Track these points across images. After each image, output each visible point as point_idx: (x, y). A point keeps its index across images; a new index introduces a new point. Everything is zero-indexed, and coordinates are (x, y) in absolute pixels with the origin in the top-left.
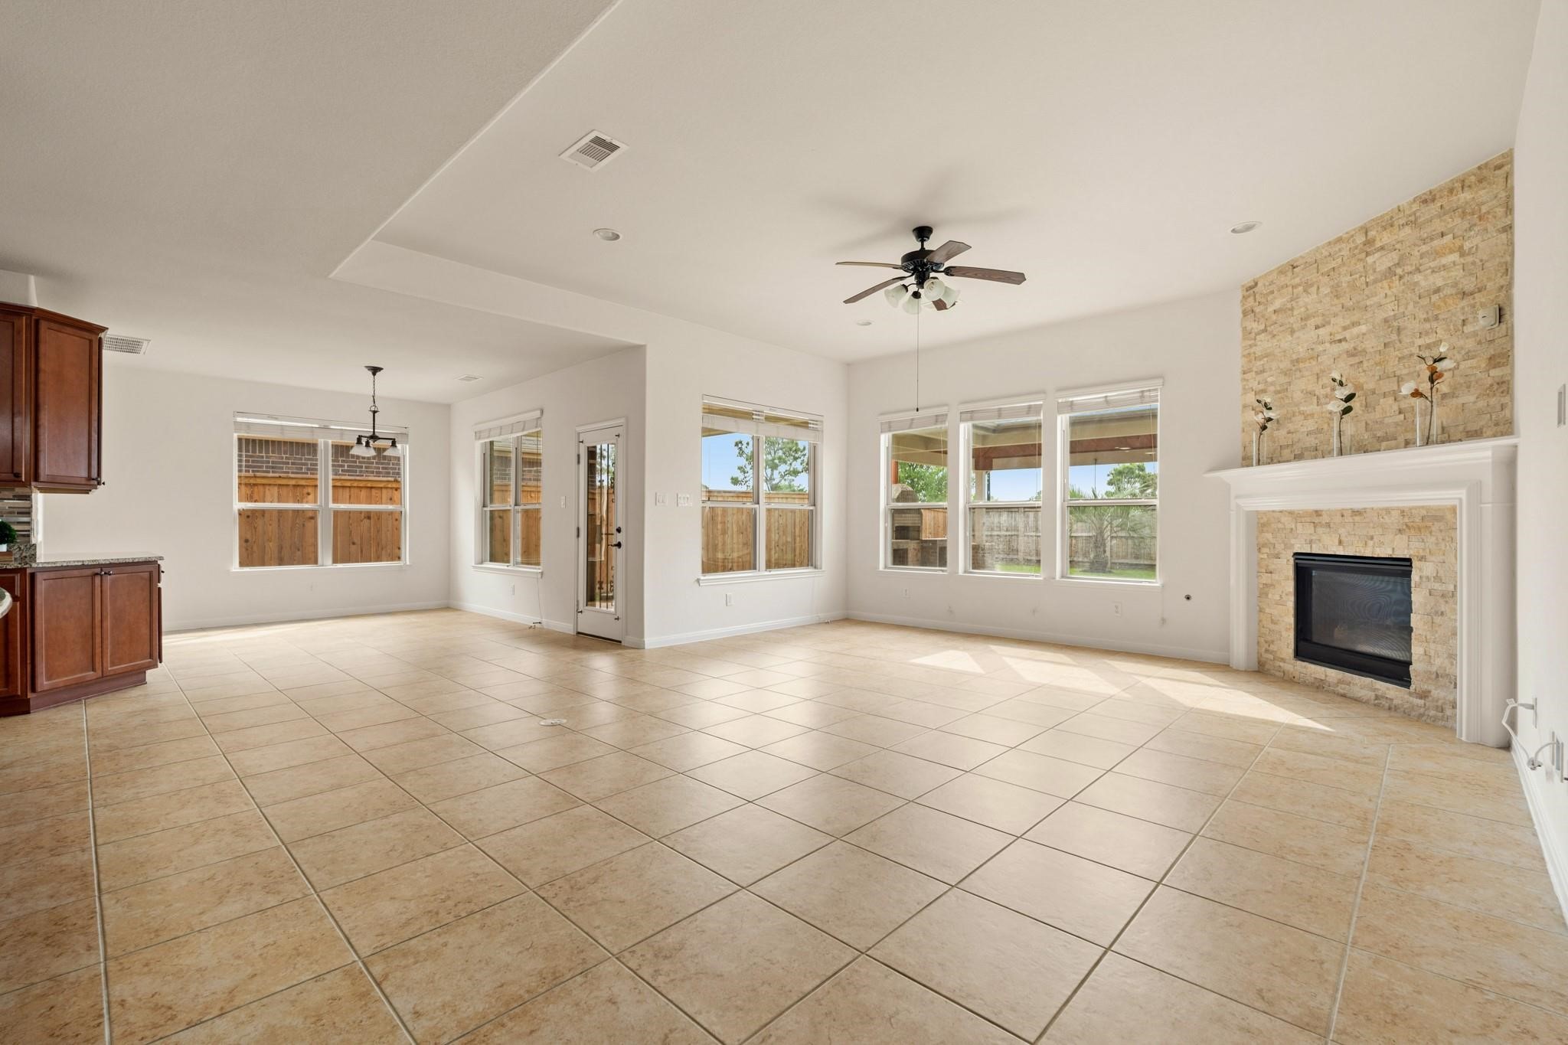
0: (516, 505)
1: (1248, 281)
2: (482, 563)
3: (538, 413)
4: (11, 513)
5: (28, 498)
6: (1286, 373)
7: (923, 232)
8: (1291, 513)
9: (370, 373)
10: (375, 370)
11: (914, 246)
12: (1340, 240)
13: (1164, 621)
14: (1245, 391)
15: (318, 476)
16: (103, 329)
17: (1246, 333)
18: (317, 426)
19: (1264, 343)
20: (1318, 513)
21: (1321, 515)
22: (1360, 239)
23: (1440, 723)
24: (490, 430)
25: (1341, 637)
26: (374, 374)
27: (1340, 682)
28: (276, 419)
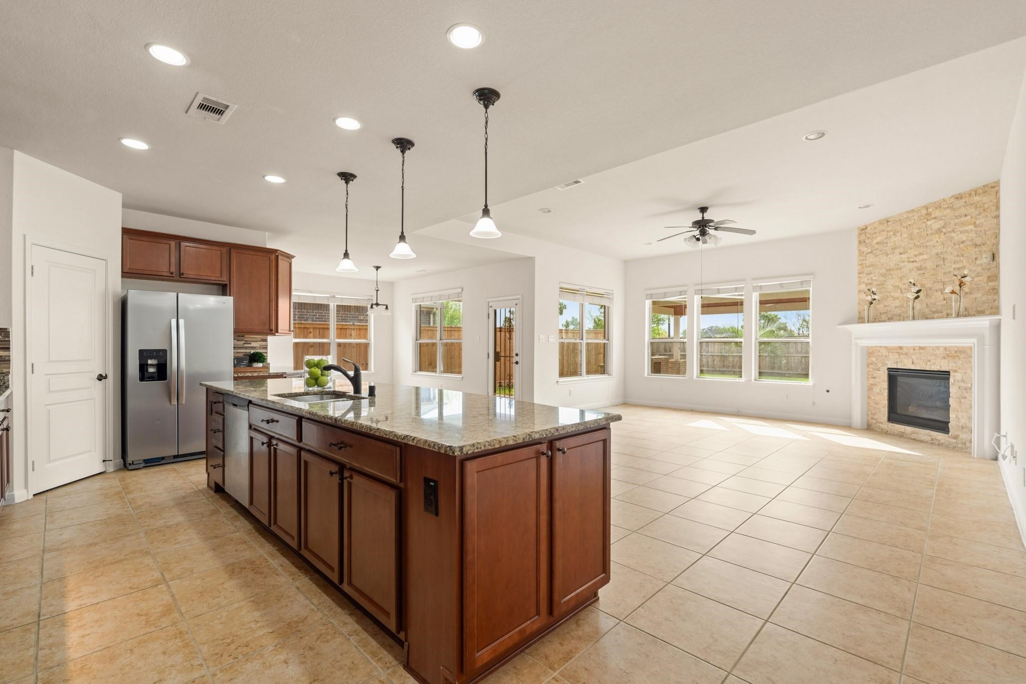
0: (440, 340)
1: (862, 225)
2: (416, 372)
3: (460, 290)
4: (260, 348)
5: (266, 340)
6: (883, 275)
7: (703, 210)
8: (886, 347)
9: (375, 269)
10: (378, 268)
11: (698, 216)
12: (913, 211)
13: (814, 403)
14: (860, 283)
15: (330, 323)
16: (293, 257)
17: (861, 253)
18: (329, 296)
19: (871, 259)
20: (901, 348)
21: (902, 349)
22: (924, 212)
23: (964, 450)
24: (423, 298)
25: (912, 410)
26: (377, 270)
27: (913, 433)
28: (312, 293)
